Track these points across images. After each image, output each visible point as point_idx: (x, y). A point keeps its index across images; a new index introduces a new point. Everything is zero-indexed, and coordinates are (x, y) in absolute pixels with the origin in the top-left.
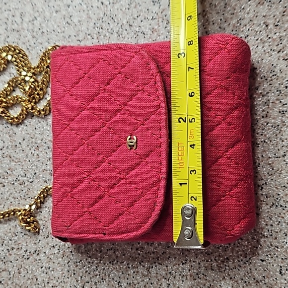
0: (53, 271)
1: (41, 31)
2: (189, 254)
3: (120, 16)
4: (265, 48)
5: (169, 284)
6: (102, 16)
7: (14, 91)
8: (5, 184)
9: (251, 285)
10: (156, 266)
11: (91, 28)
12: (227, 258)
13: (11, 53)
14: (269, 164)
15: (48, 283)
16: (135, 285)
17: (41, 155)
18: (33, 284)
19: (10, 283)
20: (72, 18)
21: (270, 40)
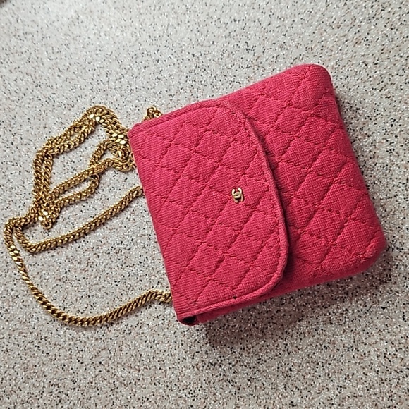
0: (159, 344)
1: (130, 88)
2: (305, 309)
3: (213, 67)
4: (366, 88)
5: (287, 345)
6: (194, 68)
7: (104, 154)
8: (100, 254)
9: (374, 336)
10: (271, 326)
11: (182, 82)
12: (346, 310)
13: (98, 114)
14: (382, 206)
15: (154, 358)
16: (250, 349)
17: (137, 219)
18: (137, 361)
19: (110, 363)
20: (162, 73)
21: (371, 79)
